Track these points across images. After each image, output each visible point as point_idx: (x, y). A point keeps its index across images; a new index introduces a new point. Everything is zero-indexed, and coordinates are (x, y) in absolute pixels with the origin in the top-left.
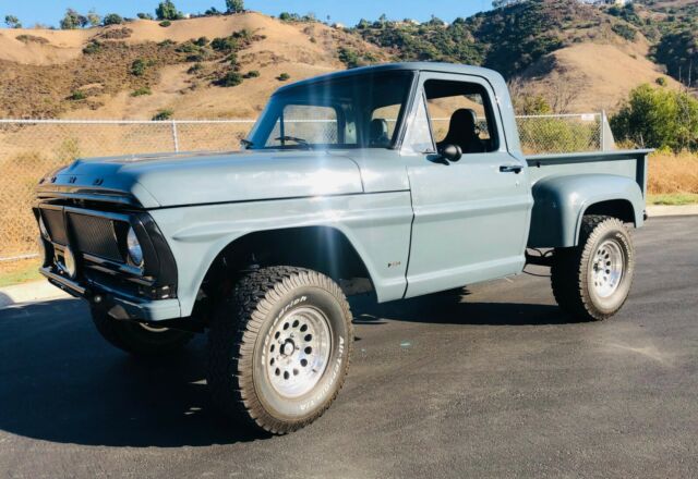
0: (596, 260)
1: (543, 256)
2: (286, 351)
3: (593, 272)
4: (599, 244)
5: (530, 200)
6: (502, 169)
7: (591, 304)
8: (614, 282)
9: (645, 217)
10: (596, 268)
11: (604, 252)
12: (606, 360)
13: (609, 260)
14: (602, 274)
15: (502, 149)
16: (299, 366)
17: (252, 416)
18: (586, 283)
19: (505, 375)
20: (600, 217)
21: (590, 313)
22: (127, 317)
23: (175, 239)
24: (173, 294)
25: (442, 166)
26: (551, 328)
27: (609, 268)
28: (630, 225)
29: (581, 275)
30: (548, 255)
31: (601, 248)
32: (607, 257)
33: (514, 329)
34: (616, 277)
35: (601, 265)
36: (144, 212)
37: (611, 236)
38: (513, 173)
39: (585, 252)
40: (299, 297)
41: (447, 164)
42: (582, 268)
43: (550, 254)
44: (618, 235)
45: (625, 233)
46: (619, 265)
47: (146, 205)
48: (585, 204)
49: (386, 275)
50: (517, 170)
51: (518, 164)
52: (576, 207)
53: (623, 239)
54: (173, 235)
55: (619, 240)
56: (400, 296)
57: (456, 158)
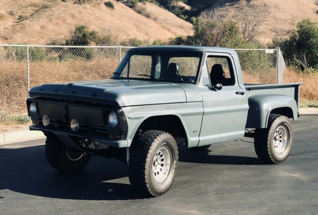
0: (275, 135)
1: (249, 133)
2: (156, 165)
3: (274, 141)
4: (276, 128)
5: (247, 106)
6: (237, 93)
7: (273, 155)
8: (284, 146)
9: (298, 116)
10: (275, 139)
11: (279, 132)
12: (279, 178)
13: (281, 135)
14: (278, 142)
15: (236, 84)
16: (159, 171)
17: (148, 187)
18: (271, 145)
19: (236, 182)
20: (277, 115)
21: (272, 160)
22: (94, 148)
23: (129, 118)
24: (125, 138)
25: (214, 91)
26: (254, 166)
27: (281, 139)
28: (291, 119)
29: (268, 142)
30: (251, 132)
31: (277, 130)
32: (280, 134)
33: (238, 166)
34: (285, 143)
35: (278, 138)
36: (120, 108)
37: (282, 124)
38: (241, 95)
39: (270, 131)
40: (164, 142)
41: (216, 91)
42: (269, 138)
43: (253, 132)
44: (285, 124)
45: (288, 123)
46: (286, 138)
47: (121, 106)
48: (271, 109)
49: (192, 136)
50: (243, 94)
51: (243, 91)
52: (266, 110)
53: (288, 126)
54: (128, 116)
55: (286, 126)
56: (196, 146)
57: (220, 88)
